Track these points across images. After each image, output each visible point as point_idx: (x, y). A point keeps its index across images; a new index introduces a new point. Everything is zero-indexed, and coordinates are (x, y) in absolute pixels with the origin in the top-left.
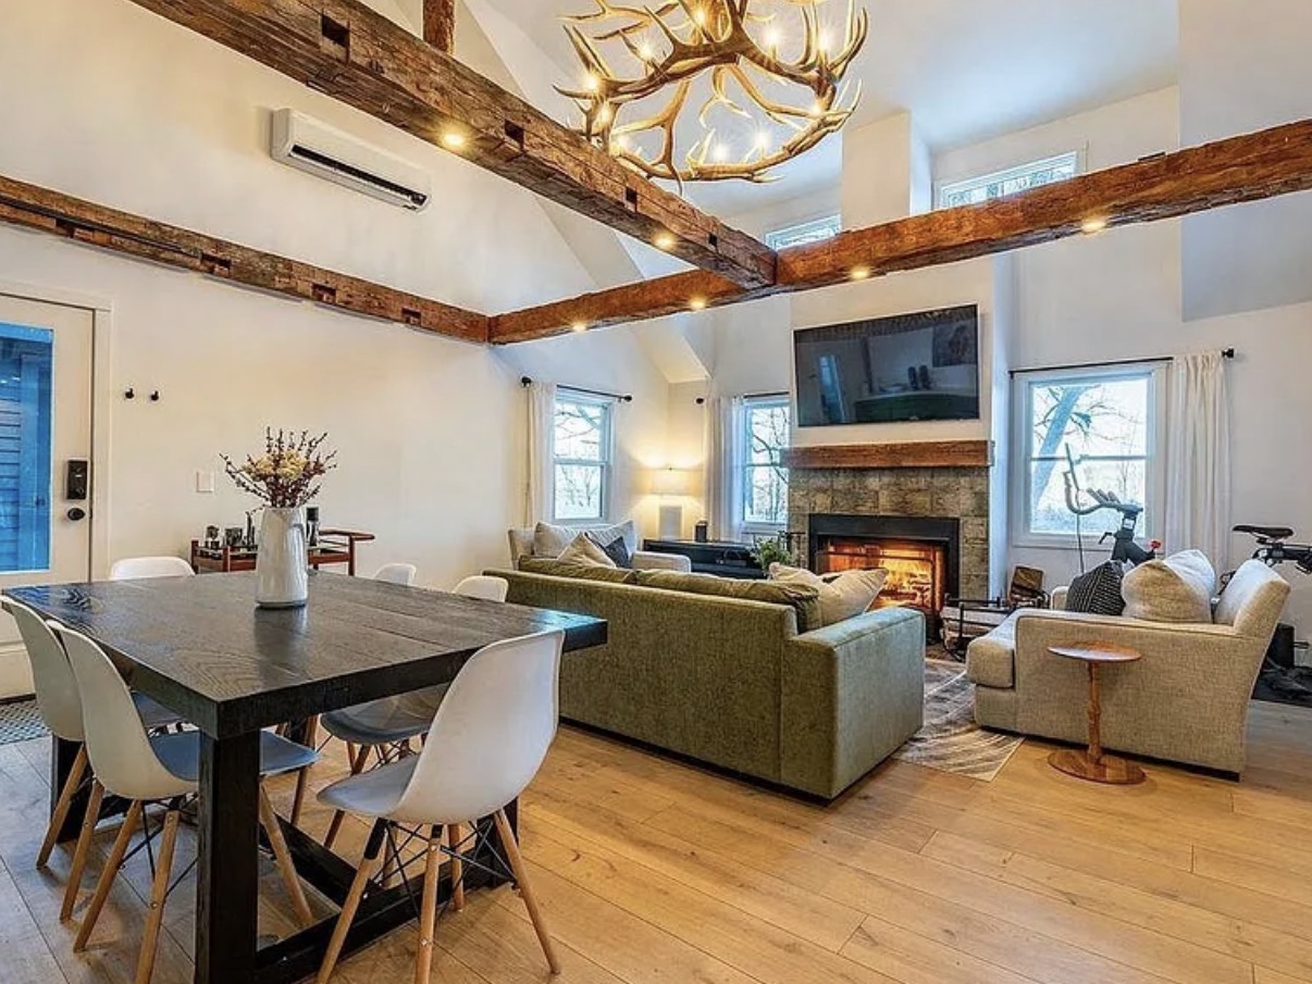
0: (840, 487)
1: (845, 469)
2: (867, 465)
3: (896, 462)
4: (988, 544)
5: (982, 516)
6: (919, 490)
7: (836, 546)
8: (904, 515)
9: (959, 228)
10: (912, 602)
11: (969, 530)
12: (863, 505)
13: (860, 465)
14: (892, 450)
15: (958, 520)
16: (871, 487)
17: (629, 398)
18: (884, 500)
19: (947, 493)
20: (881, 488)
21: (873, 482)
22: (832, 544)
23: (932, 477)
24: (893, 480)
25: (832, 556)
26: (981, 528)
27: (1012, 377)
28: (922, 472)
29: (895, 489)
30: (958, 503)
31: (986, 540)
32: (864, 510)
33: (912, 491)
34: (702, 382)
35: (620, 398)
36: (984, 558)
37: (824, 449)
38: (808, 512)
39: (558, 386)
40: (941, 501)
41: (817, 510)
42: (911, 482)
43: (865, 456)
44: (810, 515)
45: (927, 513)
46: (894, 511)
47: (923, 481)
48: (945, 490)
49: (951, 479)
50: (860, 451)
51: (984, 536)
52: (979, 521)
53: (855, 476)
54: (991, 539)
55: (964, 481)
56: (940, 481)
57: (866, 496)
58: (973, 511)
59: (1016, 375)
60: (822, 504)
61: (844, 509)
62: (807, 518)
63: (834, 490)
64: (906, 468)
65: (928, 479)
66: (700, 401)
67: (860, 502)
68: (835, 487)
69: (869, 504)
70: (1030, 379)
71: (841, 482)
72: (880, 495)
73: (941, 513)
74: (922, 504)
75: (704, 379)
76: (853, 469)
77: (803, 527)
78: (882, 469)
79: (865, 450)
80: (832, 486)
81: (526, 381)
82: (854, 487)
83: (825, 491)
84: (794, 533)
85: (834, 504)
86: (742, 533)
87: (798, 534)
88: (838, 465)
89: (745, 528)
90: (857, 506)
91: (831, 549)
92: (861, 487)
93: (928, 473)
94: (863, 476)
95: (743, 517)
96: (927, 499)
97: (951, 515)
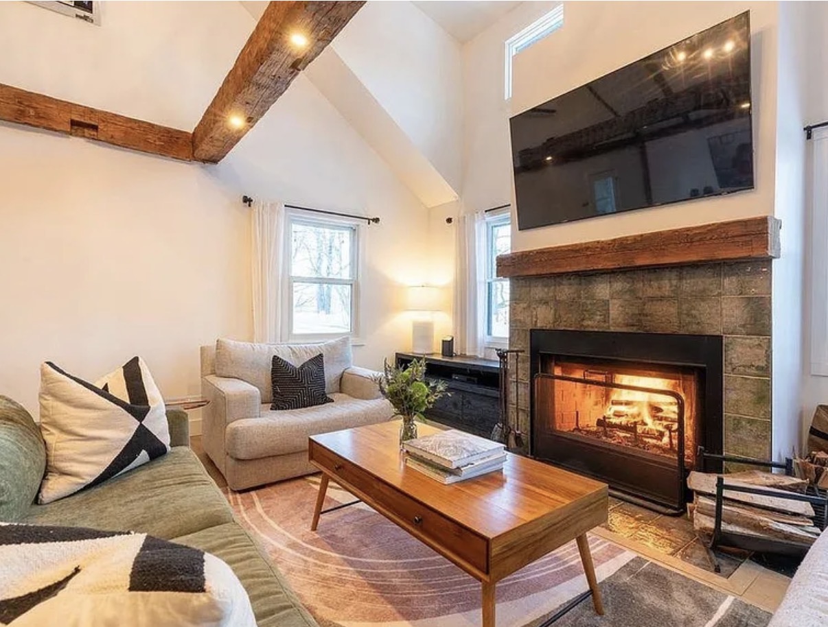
0: (564, 298)
1: (567, 274)
2: (591, 267)
3: (628, 261)
4: (770, 375)
5: (759, 334)
6: (662, 299)
7: (563, 369)
8: (643, 330)
10: (659, 443)
11: (737, 353)
12: (590, 319)
13: (582, 268)
14: (622, 245)
15: (720, 338)
16: (601, 297)
17: (376, 220)
18: (614, 312)
19: (703, 300)
20: (612, 297)
21: (603, 290)
22: (558, 365)
23: (681, 279)
24: (629, 286)
25: (557, 380)
26: (758, 351)
27: (809, 136)
28: (667, 273)
29: (629, 296)
30: (721, 315)
31: (766, 370)
32: (592, 324)
33: (652, 299)
34: (452, 202)
35: (369, 220)
36: (763, 397)
37: (542, 252)
38: (529, 327)
39: (286, 206)
40: (694, 312)
41: (539, 325)
42: (650, 288)
43: (588, 256)
44: (531, 331)
45: (676, 329)
46: (627, 325)
47: (667, 284)
48: (702, 296)
49: (708, 281)
50: (581, 249)
51: (763, 364)
52: (755, 340)
54: (774, 369)
55: (730, 283)
56: (691, 284)
57: (594, 308)
58: (744, 326)
59: (815, 132)
60: (544, 317)
61: (569, 322)
62: (528, 333)
63: (556, 301)
64: (641, 268)
65: (674, 282)
66: (449, 220)
67: (588, 315)
68: (558, 298)
69: (598, 317)
71: (566, 291)
72: (611, 305)
73: (694, 329)
74: (666, 316)
75: (454, 199)
77: (524, 344)
79: (588, 249)
80: (555, 295)
81: (247, 200)
82: (580, 297)
83: (546, 303)
84: (513, 351)
85: (557, 318)
86: (486, 348)
87: (517, 351)
88: (558, 270)
89: (489, 343)
90: (583, 320)
91: (558, 371)
92: (587, 298)
93: (674, 274)
94: (590, 283)
95: (489, 333)
96: (673, 310)
97: (710, 331)
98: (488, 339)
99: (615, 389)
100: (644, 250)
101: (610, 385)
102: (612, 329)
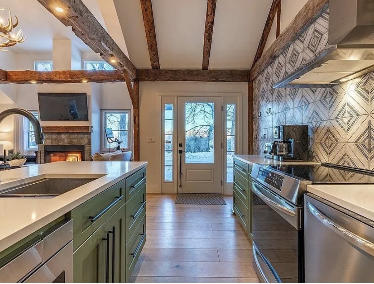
0: (54, 138)
1: (55, 133)
2: (60, 132)
3: (68, 131)
5: (89, 144)
6: (75, 138)
7: (54, 154)
8: (71, 145)
9: (56, 76)
11: (87, 148)
12: (60, 143)
13: (58, 132)
14: (67, 128)
15: (84, 145)
16: (63, 138)
18: (65, 141)
20: (65, 138)
21: (63, 136)
22: (52, 154)
24: (68, 136)
25: (52, 157)
26: (90, 147)
28: (75, 134)
29: (68, 138)
30: (85, 141)
31: (91, 150)
32: (61, 144)
33: (73, 138)
34: (12, 104)
37: (47, 127)
38: (44, 145)
40: (80, 141)
41: (47, 144)
42: (73, 136)
43: (59, 129)
44: (45, 146)
45: (77, 144)
46: (69, 144)
47: (75, 136)
48: (81, 138)
49: (82, 136)
50: (57, 128)
51: (90, 149)
53: (58, 135)
54: (92, 150)
55: (85, 136)
56: (80, 136)
57: (61, 140)
59: (102, 111)
60: (48, 142)
61: (55, 144)
63: (52, 139)
64: (71, 133)
65: (77, 136)
67: (60, 142)
68: (52, 138)
69: (62, 142)
70: (106, 112)
71: (54, 136)
72: (65, 140)
73: (80, 144)
74: (76, 142)
76: (57, 133)
77: (43, 149)
78: (65, 133)
79: (59, 128)
80: (51, 137)
82: (57, 138)
83: (49, 139)
84: (39, 151)
85: (52, 142)
86: (27, 152)
87: (40, 151)
88: (52, 132)
89: (29, 150)
90: (58, 143)
91: (52, 155)
92: (59, 138)
93: (77, 134)
94: (61, 135)
95: (29, 147)
96: (77, 141)
97: (83, 144)
98: (28, 149)
99: (68, 157)
100: (70, 129)
101: (67, 156)
102: (65, 145)
